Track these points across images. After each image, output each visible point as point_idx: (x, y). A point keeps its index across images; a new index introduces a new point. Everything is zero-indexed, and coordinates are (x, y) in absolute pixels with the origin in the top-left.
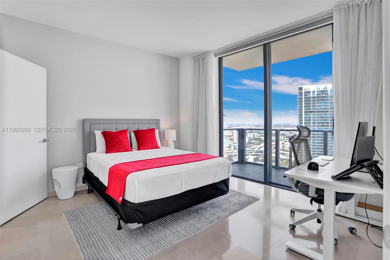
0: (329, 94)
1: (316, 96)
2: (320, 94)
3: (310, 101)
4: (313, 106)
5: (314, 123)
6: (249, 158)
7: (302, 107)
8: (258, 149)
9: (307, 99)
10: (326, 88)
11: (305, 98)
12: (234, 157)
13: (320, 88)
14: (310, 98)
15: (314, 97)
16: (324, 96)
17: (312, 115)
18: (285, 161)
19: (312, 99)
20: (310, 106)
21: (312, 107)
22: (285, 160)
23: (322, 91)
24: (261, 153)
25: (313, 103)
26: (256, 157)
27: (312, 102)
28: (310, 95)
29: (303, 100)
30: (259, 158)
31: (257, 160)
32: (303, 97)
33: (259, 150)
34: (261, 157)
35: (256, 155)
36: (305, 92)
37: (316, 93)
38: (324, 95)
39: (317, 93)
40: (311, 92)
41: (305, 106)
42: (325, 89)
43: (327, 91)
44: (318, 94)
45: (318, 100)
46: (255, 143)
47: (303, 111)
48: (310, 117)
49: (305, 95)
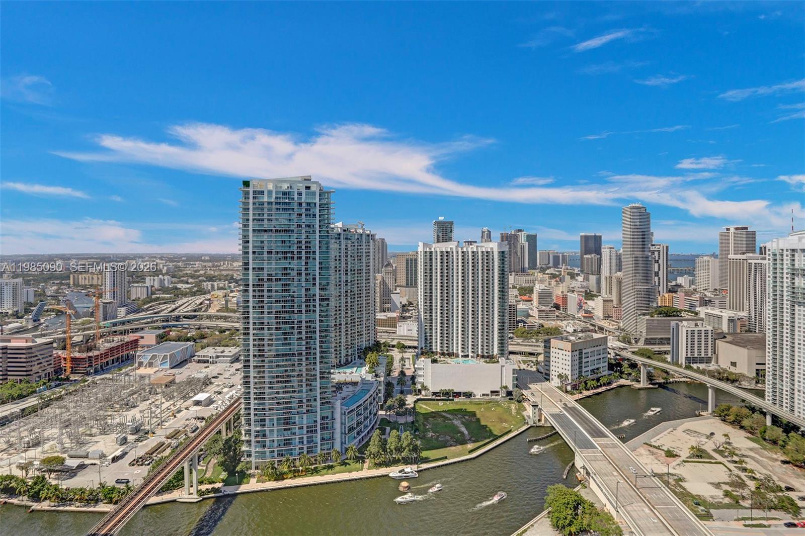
0: (296, 199)
1: (273, 200)
2: (280, 198)
3: (262, 209)
4: (269, 220)
5: (269, 253)
6: (142, 338)
7: (248, 220)
8: (171, 312)
9: (257, 205)
10: (291, 187)
11: (254, 204)
12: (100, 338)
13: (281, 187)
14: (263, 204)
15: (270, 203)
16: (286, 203)
17: (266, 237)
18: (227, 333)
19: (266, 204)
20: (263, 220)
21: (266, 222)
22: (229, 330)
23: (284, 193)
24: (177, 321)
25: (268, 215)
26: (161, 331)
27: (266, 211)
28: (263, 198)
29: (251, 207)
30: (171, 333)
31: (165, 338)
32: (251, 200)
33: (171, 316)
34: (175, 331)
35: (164, 328)
36: (254, 192)
37: (274, 196)
38: (287, 201)
39: (276, 194)
40: (266, 193)
41: (253, 220)
42: (289, 190)
43: (292, 194)
44: (277, 198)
45: (278, 209)
46: (163, 299)
47: (251, 229)
48: (262, 242)
49: (254, 198)
